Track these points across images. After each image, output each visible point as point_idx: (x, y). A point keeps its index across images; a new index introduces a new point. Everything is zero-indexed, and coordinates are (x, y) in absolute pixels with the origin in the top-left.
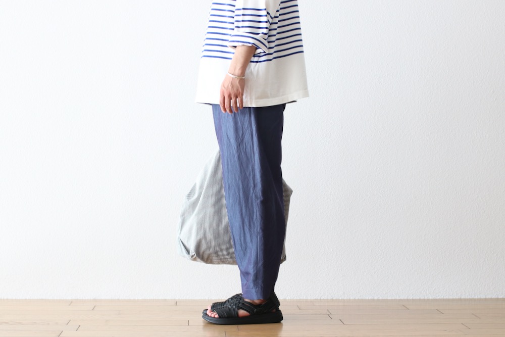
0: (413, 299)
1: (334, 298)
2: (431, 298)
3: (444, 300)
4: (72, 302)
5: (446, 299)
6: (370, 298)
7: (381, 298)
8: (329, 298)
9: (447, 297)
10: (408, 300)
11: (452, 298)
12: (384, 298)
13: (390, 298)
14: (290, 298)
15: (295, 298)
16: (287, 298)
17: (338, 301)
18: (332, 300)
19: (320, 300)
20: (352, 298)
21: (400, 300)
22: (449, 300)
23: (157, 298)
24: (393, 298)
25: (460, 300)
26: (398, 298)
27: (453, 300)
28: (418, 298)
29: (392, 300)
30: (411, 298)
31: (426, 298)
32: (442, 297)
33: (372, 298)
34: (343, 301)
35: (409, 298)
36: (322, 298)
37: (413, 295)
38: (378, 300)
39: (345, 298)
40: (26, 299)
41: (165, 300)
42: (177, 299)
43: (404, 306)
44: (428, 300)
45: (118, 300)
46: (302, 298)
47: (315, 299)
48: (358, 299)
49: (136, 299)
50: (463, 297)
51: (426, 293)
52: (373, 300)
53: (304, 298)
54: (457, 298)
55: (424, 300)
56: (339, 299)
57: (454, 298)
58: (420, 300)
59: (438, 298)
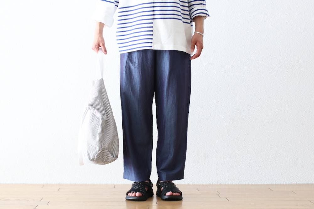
0: (275, 184)
1: (222, 183)
2: (288, 183)
3: (297, 185)
4: (44, 186)
5: (298, 184)
6: (246, 183)
7: (254, 183)
8: (218, 183)
9: (299, 183)
10: (272, 185)
11: (302, 183)
12: (256, 183)
13: (260, 183)
14: (192, 183)
15: (195, 183)
16: (190, 183)
17: (225, 185)
18: (221, 184)
19: (213, 184)
20: (234, 183)
21: (267, 185)
22: (300, 185)
23: (101, 183)
24: (262, 183)
25: (308, 184)
26: (265, 183)
27: (303, 185)
28: (279, 183)
29: (261, 185)
30: (274, 183)
31: (284, 183)
32: (296, 183)
33: (248, 183)
34: (228, 185)
35: (273, 183)
36: (214, 183)
37: (275, 181)
38: (252, 185)
39: (229, 183)
40: (13, 184)
41: (107, 184)
42: (115, 183)
43: (269, 188)
44: (286, 185)
45: (75, 184)
46: (200, 183)
47: (209, 184)
48: (238, 184)
49: (88, 183)
50: (309, 183)
51: (285, 180)
52: (248, 185)
53: (202, 183)
54: (306, 183)
55: (283, 184)
56: (225, 184)
57: (304, 183)
58: (280, 185)
59: (293, 183)
